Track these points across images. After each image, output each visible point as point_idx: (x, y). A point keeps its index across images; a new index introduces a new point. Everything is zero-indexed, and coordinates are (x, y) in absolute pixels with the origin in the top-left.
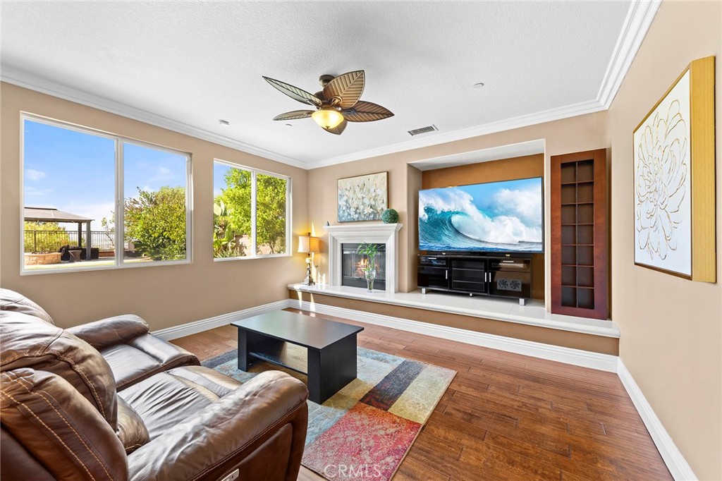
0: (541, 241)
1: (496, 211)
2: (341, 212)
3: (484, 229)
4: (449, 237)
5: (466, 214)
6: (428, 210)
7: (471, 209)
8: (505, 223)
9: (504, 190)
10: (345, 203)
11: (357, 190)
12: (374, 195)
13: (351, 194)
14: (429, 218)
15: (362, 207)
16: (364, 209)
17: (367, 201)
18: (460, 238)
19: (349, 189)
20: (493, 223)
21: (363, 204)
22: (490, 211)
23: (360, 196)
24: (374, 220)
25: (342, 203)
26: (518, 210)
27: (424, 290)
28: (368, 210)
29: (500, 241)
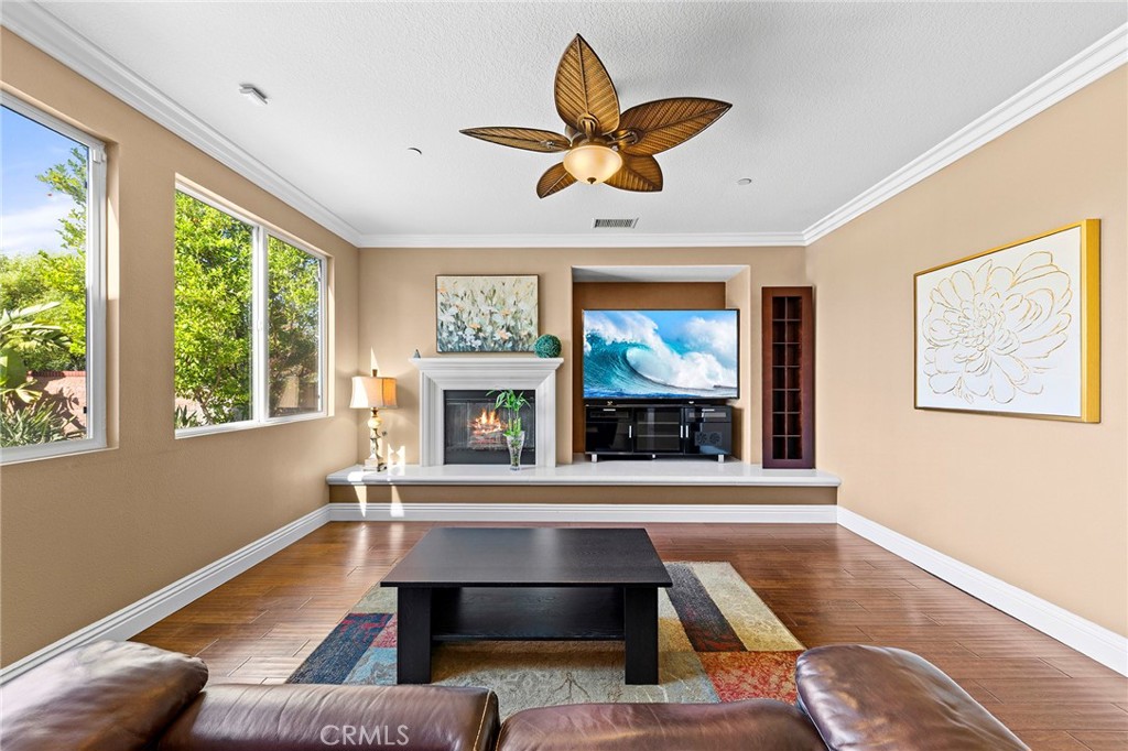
0: (736, 386)
1: (687, 346)
2: (445, 335)
3: (670, 369)
4: (622, 380)
5: (647, 348)
6: (594, 339)
7: (655, 341)
8: (699, 361)
9: (698, 319)
10: (453, 320)
11: (480, 298)
12: (513, 310)
13: (466, 305)
14: (593, 351)
15: (489, 329)
16: (492, 333)
17: (498, 319)
18: (638, 381)
19: (461, 294)
20: (684, 362)
21: (492, 323)
22: (679, 345)
23: (485, 309)
24: (513, 350)
25: (447, 318)
26: (714, 346)
27: (594, 457)
28: (501, 335)
29: (691, 385)
